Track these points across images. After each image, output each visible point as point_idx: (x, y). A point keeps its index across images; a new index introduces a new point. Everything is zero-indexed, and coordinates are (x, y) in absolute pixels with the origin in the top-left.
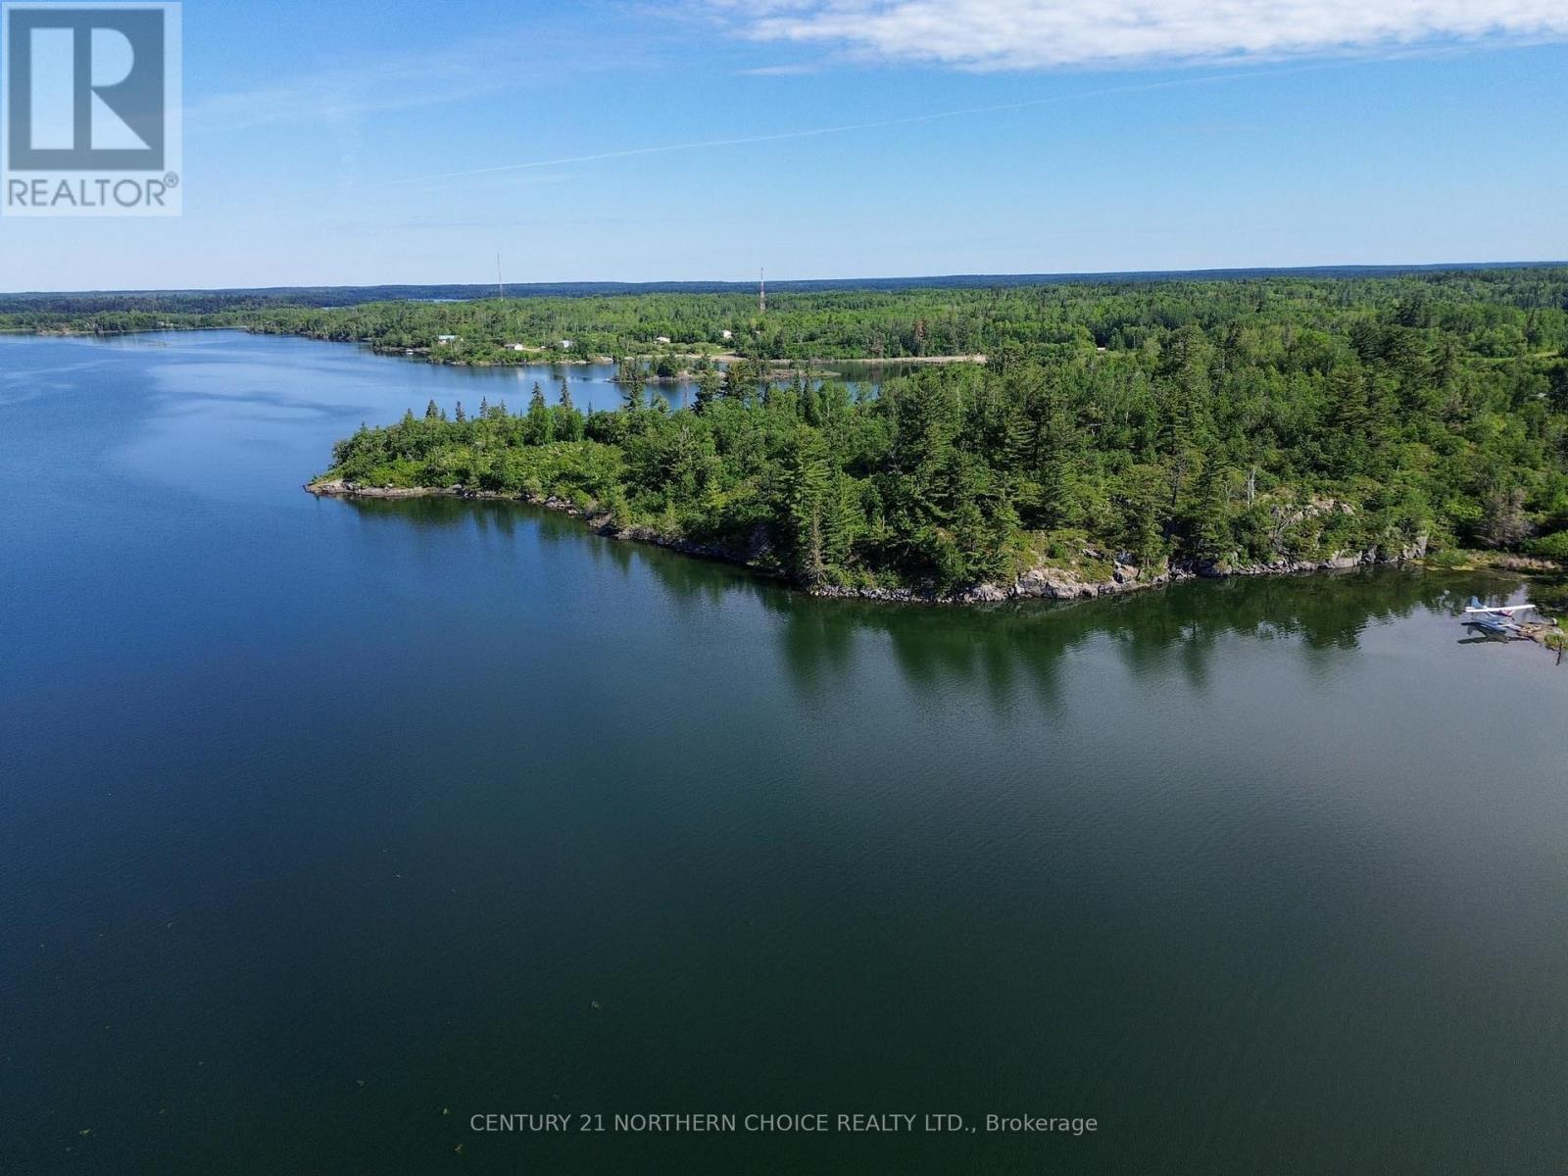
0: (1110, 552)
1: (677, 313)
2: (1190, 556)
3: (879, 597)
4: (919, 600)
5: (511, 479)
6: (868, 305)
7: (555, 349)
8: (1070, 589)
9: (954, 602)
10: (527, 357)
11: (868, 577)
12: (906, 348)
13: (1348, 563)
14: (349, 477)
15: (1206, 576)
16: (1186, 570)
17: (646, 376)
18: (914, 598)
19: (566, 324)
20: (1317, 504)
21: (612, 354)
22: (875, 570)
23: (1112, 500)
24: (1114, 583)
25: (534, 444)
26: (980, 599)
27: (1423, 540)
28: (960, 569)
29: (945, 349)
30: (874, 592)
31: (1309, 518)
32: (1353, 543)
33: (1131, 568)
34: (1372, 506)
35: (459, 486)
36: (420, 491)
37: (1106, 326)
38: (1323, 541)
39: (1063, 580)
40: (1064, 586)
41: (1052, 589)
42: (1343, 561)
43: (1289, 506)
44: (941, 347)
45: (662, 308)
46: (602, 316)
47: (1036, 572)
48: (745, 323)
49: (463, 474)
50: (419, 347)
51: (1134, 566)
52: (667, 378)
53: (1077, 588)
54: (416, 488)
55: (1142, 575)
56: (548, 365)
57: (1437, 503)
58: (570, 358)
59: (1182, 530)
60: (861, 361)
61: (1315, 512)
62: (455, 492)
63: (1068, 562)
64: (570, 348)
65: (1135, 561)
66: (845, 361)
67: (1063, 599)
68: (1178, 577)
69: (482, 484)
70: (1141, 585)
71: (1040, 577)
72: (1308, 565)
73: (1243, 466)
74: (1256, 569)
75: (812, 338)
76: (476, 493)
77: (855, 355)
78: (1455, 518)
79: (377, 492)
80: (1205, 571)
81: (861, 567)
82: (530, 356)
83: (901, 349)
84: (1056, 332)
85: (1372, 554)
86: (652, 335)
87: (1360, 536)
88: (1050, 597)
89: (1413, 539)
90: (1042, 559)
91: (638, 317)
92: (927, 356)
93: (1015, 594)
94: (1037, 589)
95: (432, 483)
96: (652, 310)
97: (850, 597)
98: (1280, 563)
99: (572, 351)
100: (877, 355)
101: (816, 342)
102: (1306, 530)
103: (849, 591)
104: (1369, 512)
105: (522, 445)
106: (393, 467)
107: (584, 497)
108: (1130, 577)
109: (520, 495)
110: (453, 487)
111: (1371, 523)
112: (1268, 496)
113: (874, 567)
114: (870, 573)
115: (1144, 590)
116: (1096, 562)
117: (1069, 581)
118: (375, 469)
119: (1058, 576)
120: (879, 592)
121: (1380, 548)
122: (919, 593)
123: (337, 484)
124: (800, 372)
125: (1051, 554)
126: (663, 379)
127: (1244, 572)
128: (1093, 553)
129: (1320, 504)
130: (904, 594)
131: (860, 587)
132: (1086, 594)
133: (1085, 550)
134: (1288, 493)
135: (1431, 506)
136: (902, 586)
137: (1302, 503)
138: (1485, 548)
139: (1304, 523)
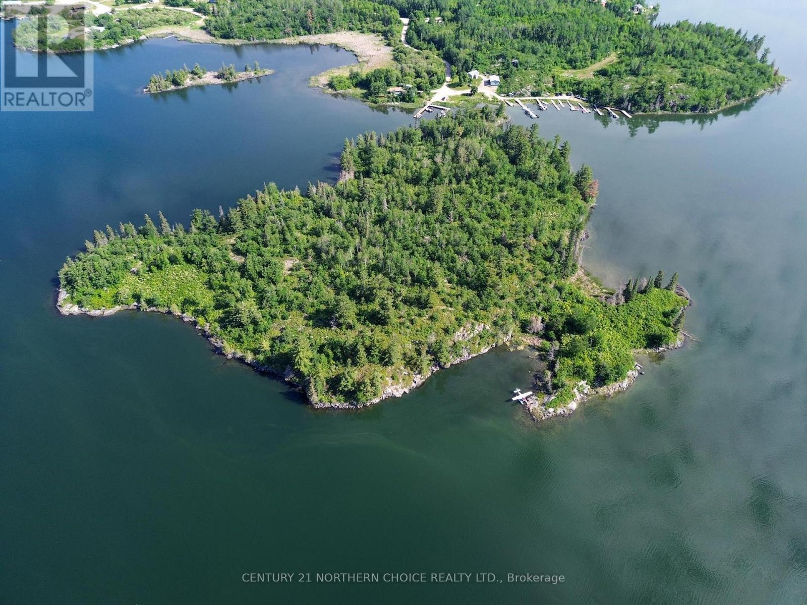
0: (412, 372)
2: (438, 361)
3: (338, 407)
4: (352, 407)
5: (160, 301)
7: (96, 36)
8: (400, 393)
9: (363, 406)
11: (333, 398)
12: (304, 28)
13: (487, 350)
15: (442, 369)
16: (436, 366)
17: (167, 87)
18: (350, 407)
21: (132, 36)
22: (335, 395)
24: (414, 385)
26: (371, 404)
27: (510, 334)
28: (364, 400)
29: (324, 28)
30: (336, 405)
31: (475, 335)
32: (488, 343)
33: (418, 376)
34: (495, 323)
35: (136, 304)
36: (117, 308)
38: (479, 344)
39: (398, 391)
40: (398, 393)
41: (394, 395)
42: (485, 350)
43: (469, 332)
47: (388, 388)
49: (136, 297)
53: (402, 392)
54: (115, 308)
55: (422, 378)
57: (515, 317)
58: (108, 44)
59: (435, 353)
60: (280, 41)
61: (477, 332)
62: (135, 308)
63: (398, 380)
64: (104, 33)
65: (420, 373)
66: (272, 41)
67: (398, 397)
68: (434, 372)
69: (148, 305)
70: (422, 381)
71: (390, 392)
72: (474, 355)
73: (455, 307)
74: (458, 361)
75: (249, 20)
76: (146, 309)
77: (277, 36)
78: (521, 321)
79: (98, 313)
80: (442, 367)
81: (330, 393)
83: (301, 30)
85: (494, 344)
87: (490, 340)
89: (507, 333)
90: (390, 381)
92: (315, 33)
93: (383, 399)
94: (390, 395)
95: (122, 303)
97: (328, 407)
98: (466, 356)
99: (107, 37)
100: (289, 35)
101: (252, 24)
102: (473, 341)
103: (327, 405)
104: (494, 327)
105: (157, 271)
106: (100, 296)
107: (201, 320)
108: (418, 379)
109: (167, 309)
110: (133, 304)
111: (494, 333)
112: (462, 328)
113: (334, 393)
114: (333, 396)
115: (423, 383)
116: (408, 376)
117: (399, 390)
118: (92, 299)
119: (396, 389)
120: (338, 405)
121: (496, 344)
122: (352, 404)
123: (76, 310)
124: (252, 74)
125: (393, 378)
126: (177, 87)
127: (454, 363)
128: (406, 373)
129: (479, 328)
130: (346, 405)
131: (331, 403)
132: (405, 392)
133: (404, 373)
134: (469, 326)
135: (513, 317)
136: (345, 401)
137: (473, 329)
138: (529, 333)
139: (473, 338)
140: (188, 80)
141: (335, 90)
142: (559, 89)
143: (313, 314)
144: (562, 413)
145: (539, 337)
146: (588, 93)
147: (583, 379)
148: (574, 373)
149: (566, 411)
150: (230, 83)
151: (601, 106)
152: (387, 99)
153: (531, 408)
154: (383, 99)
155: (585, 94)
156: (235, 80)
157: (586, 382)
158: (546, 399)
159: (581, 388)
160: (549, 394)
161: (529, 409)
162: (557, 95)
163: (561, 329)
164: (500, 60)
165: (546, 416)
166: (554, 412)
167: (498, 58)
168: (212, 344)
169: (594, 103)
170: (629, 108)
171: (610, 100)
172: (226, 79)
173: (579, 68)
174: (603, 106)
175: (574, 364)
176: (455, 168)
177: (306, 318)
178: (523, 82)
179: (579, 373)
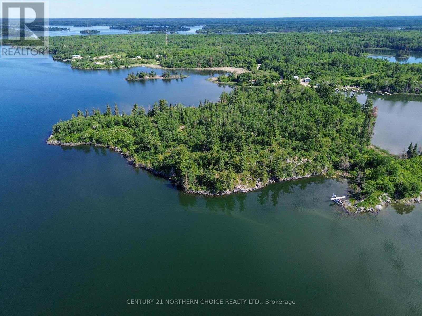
0: (255, 179)
1: (142, 44)
2: (274, 177)
3: (202, 193)
4: (211, 194)
5: (104, 140)
6: (197, 43)
7: (108, 64)
8: (246, 190)
9: (219, 195)
10: (100, 66)
11: (199, 188)
12: (207, 65)
13: (309, 176)
14: (59, 140)
15: (277, 182)
16: (272, 180)
17: (136, 78)
18: (210, 194)
19: (110, 50)
20: (303, 161)
21: (125, 65)
22: (201, 186)
23: (256, 162)
24: (256, 187)
25: (109, 127)
26: (225, 194)
27: (326, 168)
28: (221, 188)
29: (218, 65)
30: (201, 192)
31: (301, 164)
32: (310, 171)
33: (260, 182)
34: (315, 160)
35: (90, 142)
36: (79, 143)
37: (260, 58)
38: (304, 170)
39: (244, 188)
41: (242, 190)
42: (308, 175)
43: (297, 162)
44: (217, 64)
45: (138, 43)
46: (121, 46)
47: (238, 186)
48: (162, 52)
49: (91, 139)
50: (67, 59)
51: (261, 181)
52: (142, 79)
53: (247, 190)
54: (78, 143)
55: (262, 184)
56: (107, 69)
57: (329, 158)
58: (113, 67)
59: (272, 172)
60: (195, 69)
61: (303, 163)
62: (89, 144)
63: (245, 182)
64: (112, 63)
65: (261, 180)
66: (191, 69)
67: (244, 193)
68: (271, 183)
69: (96, 142)
70: (262, 186)
71: (239, 188)
72: (300, 177)
73: (287, 148)
74: (288, 179)
75: (181, 61)
76: (95, 145)
77: (194, 67)
78: (333, 162)
79: (67, 144)
80: (276, 180)
81: (197, 185)
82: (101, 67)
83: (206, 65)
84: (247, 60)
85: (315, 173)
86: (136, 56)
87: (312, 169)
88: (242, 192)
89: (324, 168)
90: (240, 182)
91: (131, 46)
92: (213, 67)
93: (233, 192)
94: (238, 190)
95: (82, 141)
96: (135, 43)
97: (195, 193)
98: (294, 177)
99: (113, 64)
100: (200, 67)
101: (182, 62)
102: (300, 168)
103: (195, 192)
104: (314, 162)
105: (106, 128)
106: (71, 136)
107: (125, 149)
108: (260, 185)
109: (107, 145)
110: (88, 142)
111: (315, 165)
112: (292, 159)
113: (200, 185)
114: (200, 187)
115: (263, 188)
116: (252, 181)
117: (246, 188)
118: (66, 137)
119: (243, 187)
120: (202, 192)
121: (316, 172)
122: (211, 192)
123: (56, 142)
124: (179, 76)
125: (242, 180)
126: (141, 79)
127: (286, 180)
128: (251, 179)
129: (304, 160)
130: (208, 193)
131: (197, 190)
132: (250, 191)
133: (250, 178)
134: (297, 158)
135: (328, 158)
136: (207, 190)
137: (300, 160)
138: (339, 169)
139: (300, 166)
140: (147, 76)
141: (220, 82)
142: (345, 84)
143: (193, 145)
144: (371, 210)
145: (347, 172)
146: (363, 85)
147: (386, 192)
148: (377, 188)
149: (374, 210)
150: (167, 79)
151: (372, 90)
152: (247, 84)
153: (346, 206)
154: (246, 84)
155: (361, 85)
156: (170, 78)
157: (387, 194)
158: (357, 202)
159: (384, 198)
160: (359, 199)
161: (344, 207)
162: (344, 86)
163: (364, 166)
164: (310, 73)
165: (358, 211)
166: (364, 209)
167: (309, 72)
168: (128, 161)
169: (367, 89)
170: (389, 91)
171: (377, 88)
172: (165, 77)
173: (356, 77)
174: (373, 90)
175: (376, 183)
176: (287, 96)
177: (188, 148)
178: (324, 80)
179: (382, 188)
